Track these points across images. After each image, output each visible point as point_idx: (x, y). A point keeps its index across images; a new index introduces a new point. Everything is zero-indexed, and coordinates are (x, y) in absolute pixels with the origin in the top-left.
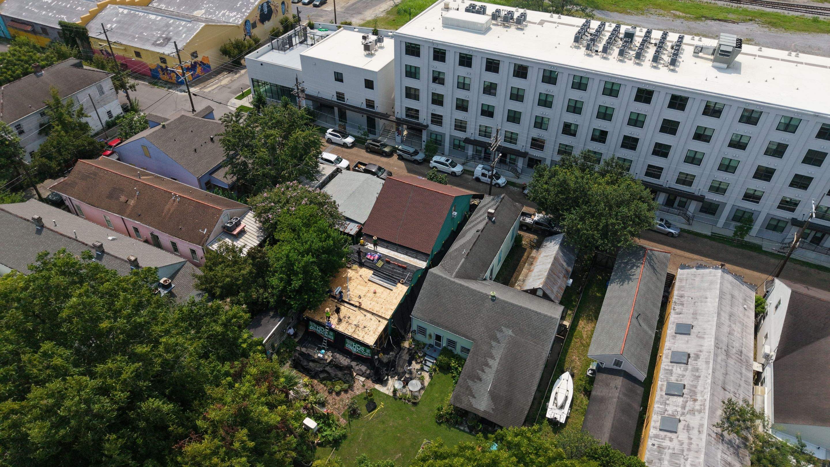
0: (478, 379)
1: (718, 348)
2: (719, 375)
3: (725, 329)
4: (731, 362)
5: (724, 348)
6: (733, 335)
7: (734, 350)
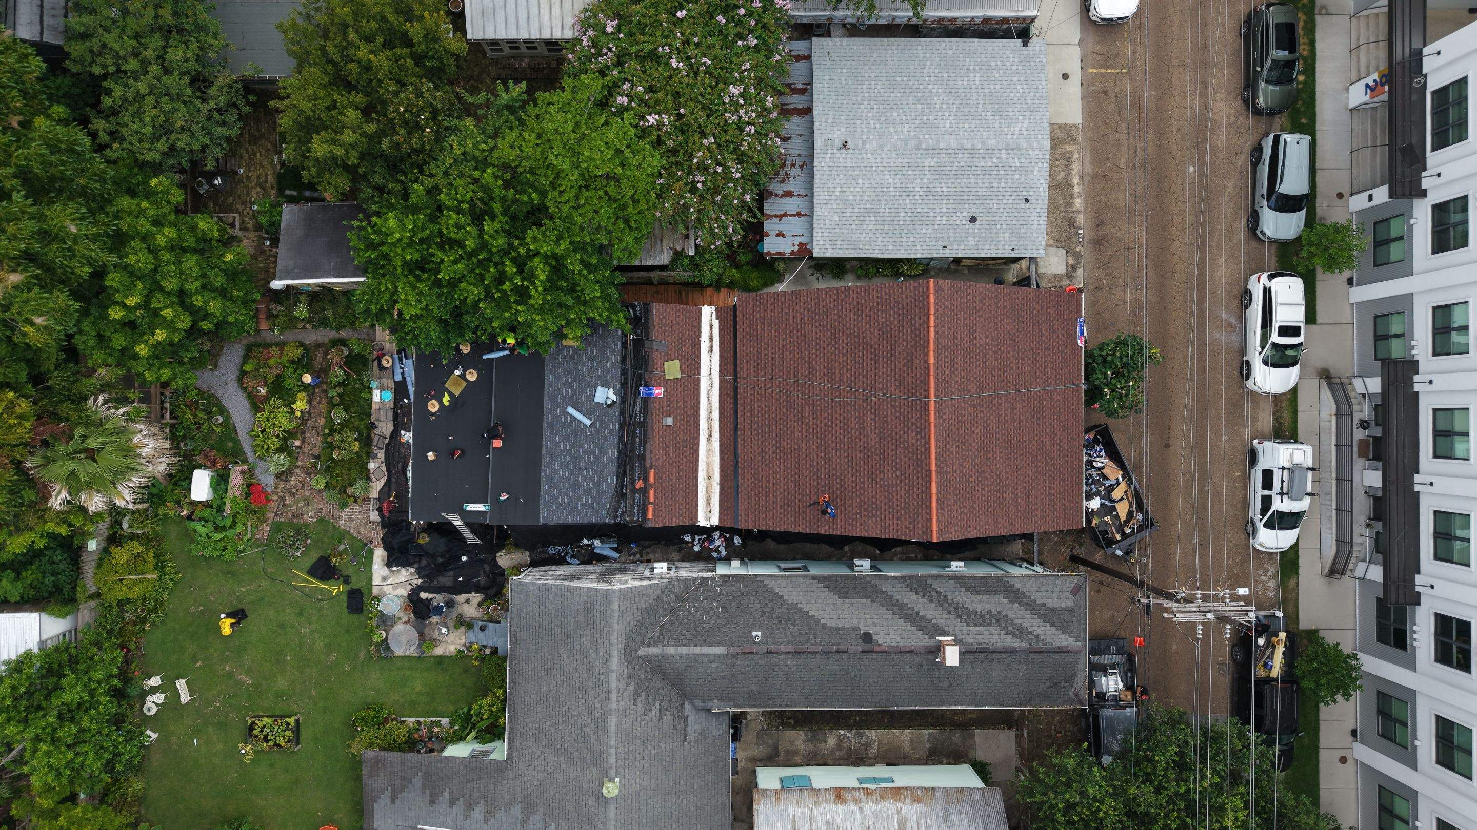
0: (431, 795)
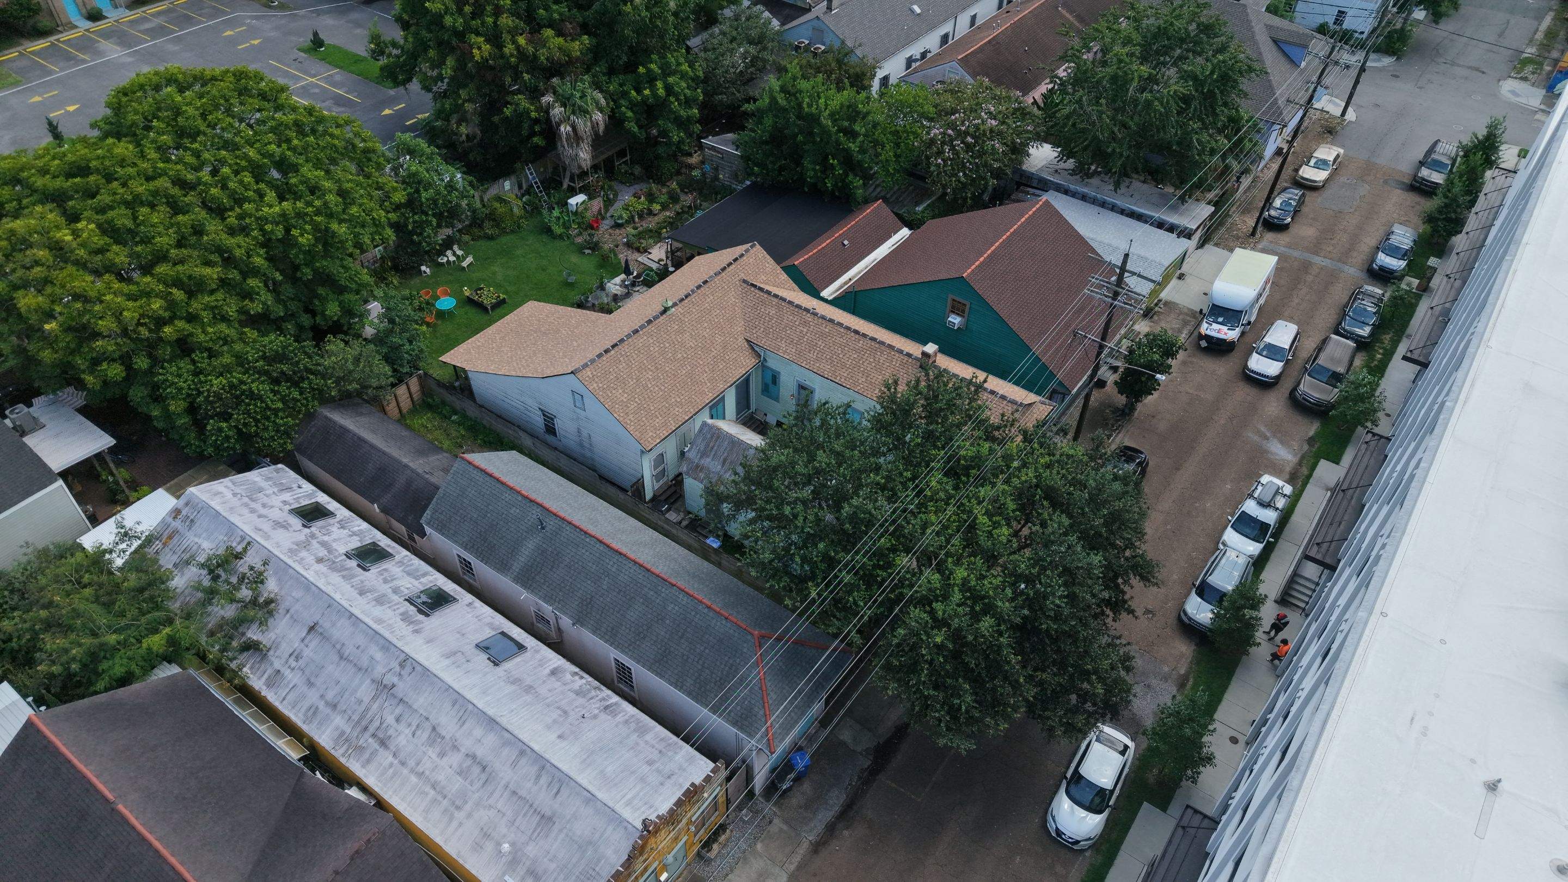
1: (402, 665)
2: (341, 631)
3: (448, 723)
4: (365, 691)
5: (402, 688)
6: (431, 742)
7: (390, 720)
